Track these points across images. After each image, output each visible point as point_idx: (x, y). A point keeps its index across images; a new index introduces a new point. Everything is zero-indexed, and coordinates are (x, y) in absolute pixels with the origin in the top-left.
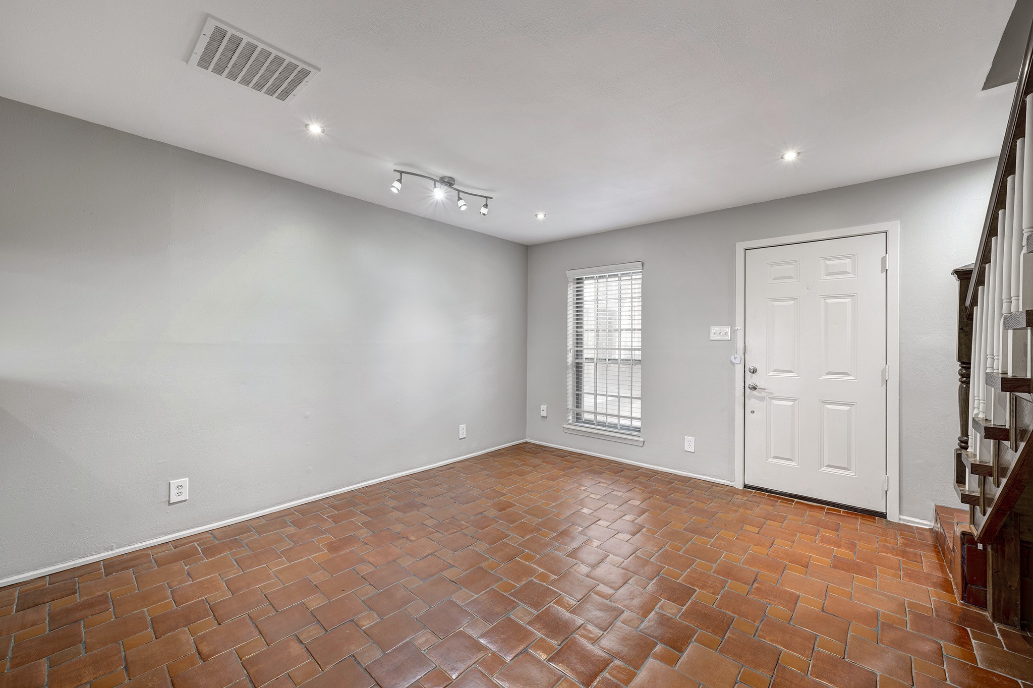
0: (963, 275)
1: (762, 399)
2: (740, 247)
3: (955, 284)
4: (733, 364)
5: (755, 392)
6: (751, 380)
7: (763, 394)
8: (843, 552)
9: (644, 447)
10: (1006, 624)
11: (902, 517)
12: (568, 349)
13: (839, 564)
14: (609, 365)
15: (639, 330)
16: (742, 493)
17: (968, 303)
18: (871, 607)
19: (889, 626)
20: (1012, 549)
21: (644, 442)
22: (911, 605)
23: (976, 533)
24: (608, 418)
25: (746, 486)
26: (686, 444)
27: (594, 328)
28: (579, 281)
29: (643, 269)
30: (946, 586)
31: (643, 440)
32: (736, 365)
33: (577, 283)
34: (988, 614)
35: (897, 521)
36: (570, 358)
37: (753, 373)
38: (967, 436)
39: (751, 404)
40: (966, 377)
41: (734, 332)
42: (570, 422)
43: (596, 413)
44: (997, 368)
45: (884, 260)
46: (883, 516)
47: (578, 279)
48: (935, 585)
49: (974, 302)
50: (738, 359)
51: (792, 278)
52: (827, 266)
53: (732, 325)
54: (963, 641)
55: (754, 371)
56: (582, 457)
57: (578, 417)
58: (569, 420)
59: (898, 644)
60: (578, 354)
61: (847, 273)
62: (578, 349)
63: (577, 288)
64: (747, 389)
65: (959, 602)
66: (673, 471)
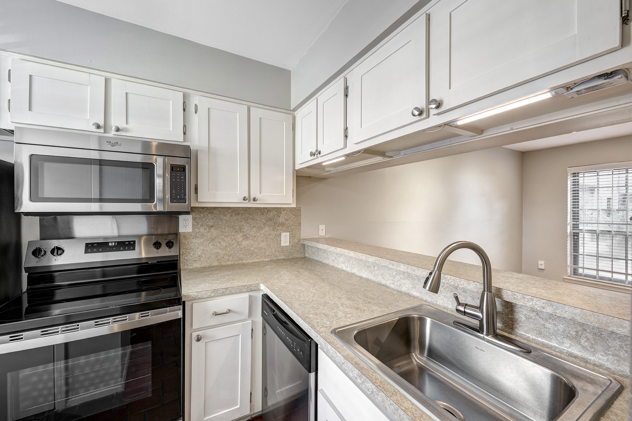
12: (568, 223)
28: (575, 175)
33: (574, 176)
36: (569, 229)
42: (569, 274)
43: (598, 270)
47: (574, 174)
57: (575, 272)
58: (568, 273)
60: (575, 226)
62: (575, 223)
63: (573, 180)
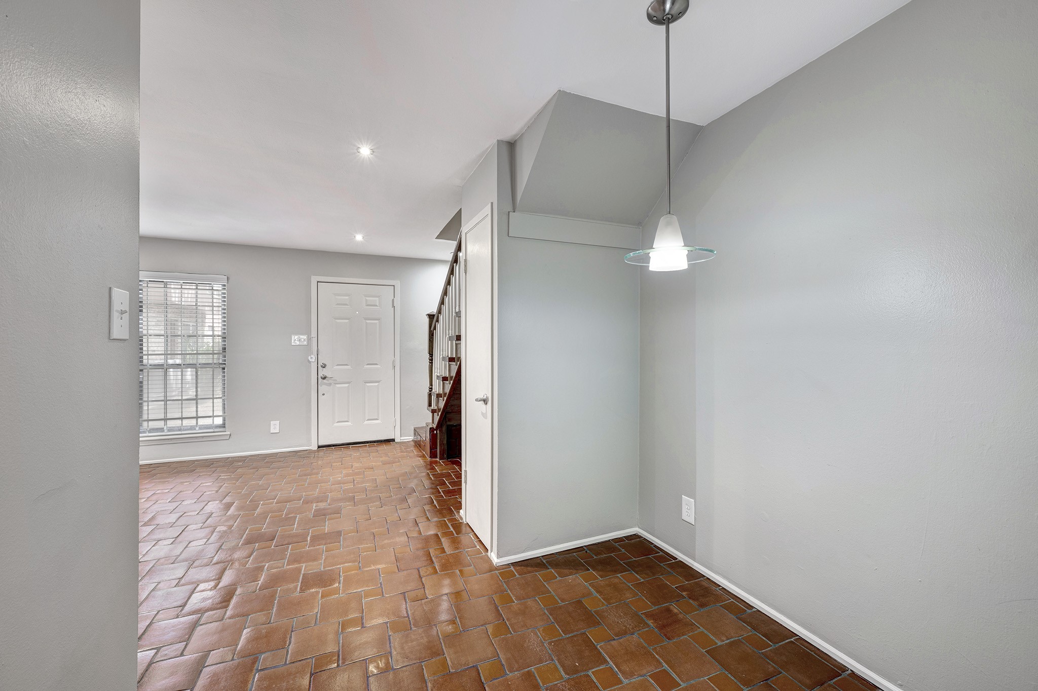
0: (431, 317)
1: (330, 385)
2: (314, 279)
3: (427, 320)
4: (310, 362)
5: (325, 381)
6: (322, 373)
7: (330, 381)
8: (384, 458)
9: (230, 439)
10: (443, 459)
11: (402, 438)
13: (384, 463)
14: (184, 370)
15: (219, 336)
16: (318, 451)
17: (432, 329)
18: (403, 471)
19: (411, 473)
20: (444, 429)
21: (230, 435)
22: (415, 465)
23: (435, 426)
24: (183, 421)
25: (319, 447)
26: (272, 427)
27: (163, 333)
29: (228, 283)
30: (423, 456)
31: (229, 433)
32: (312, 363)
34: (438, 460)
35: (399, 441)
37: (324, 367)
38: (432, 386)
39: (322, 389)
40: (431, 360)
41: (309, 339)
43: (166, 420)
44: (445, 354)
45: (393, 300)
46: (393, 440)
48: (420, 457)
49: (435, 328)
50: (313, 358)
51: (347, 305)
52: (366, 300)
53: (308, 333)
54: (433, 469)
55: (324, 366)
56: (151, 466)
59: (415, 477)
61: (376, 306)
64: (320, 380)
65: (429, 459)
66: (260, 452)
